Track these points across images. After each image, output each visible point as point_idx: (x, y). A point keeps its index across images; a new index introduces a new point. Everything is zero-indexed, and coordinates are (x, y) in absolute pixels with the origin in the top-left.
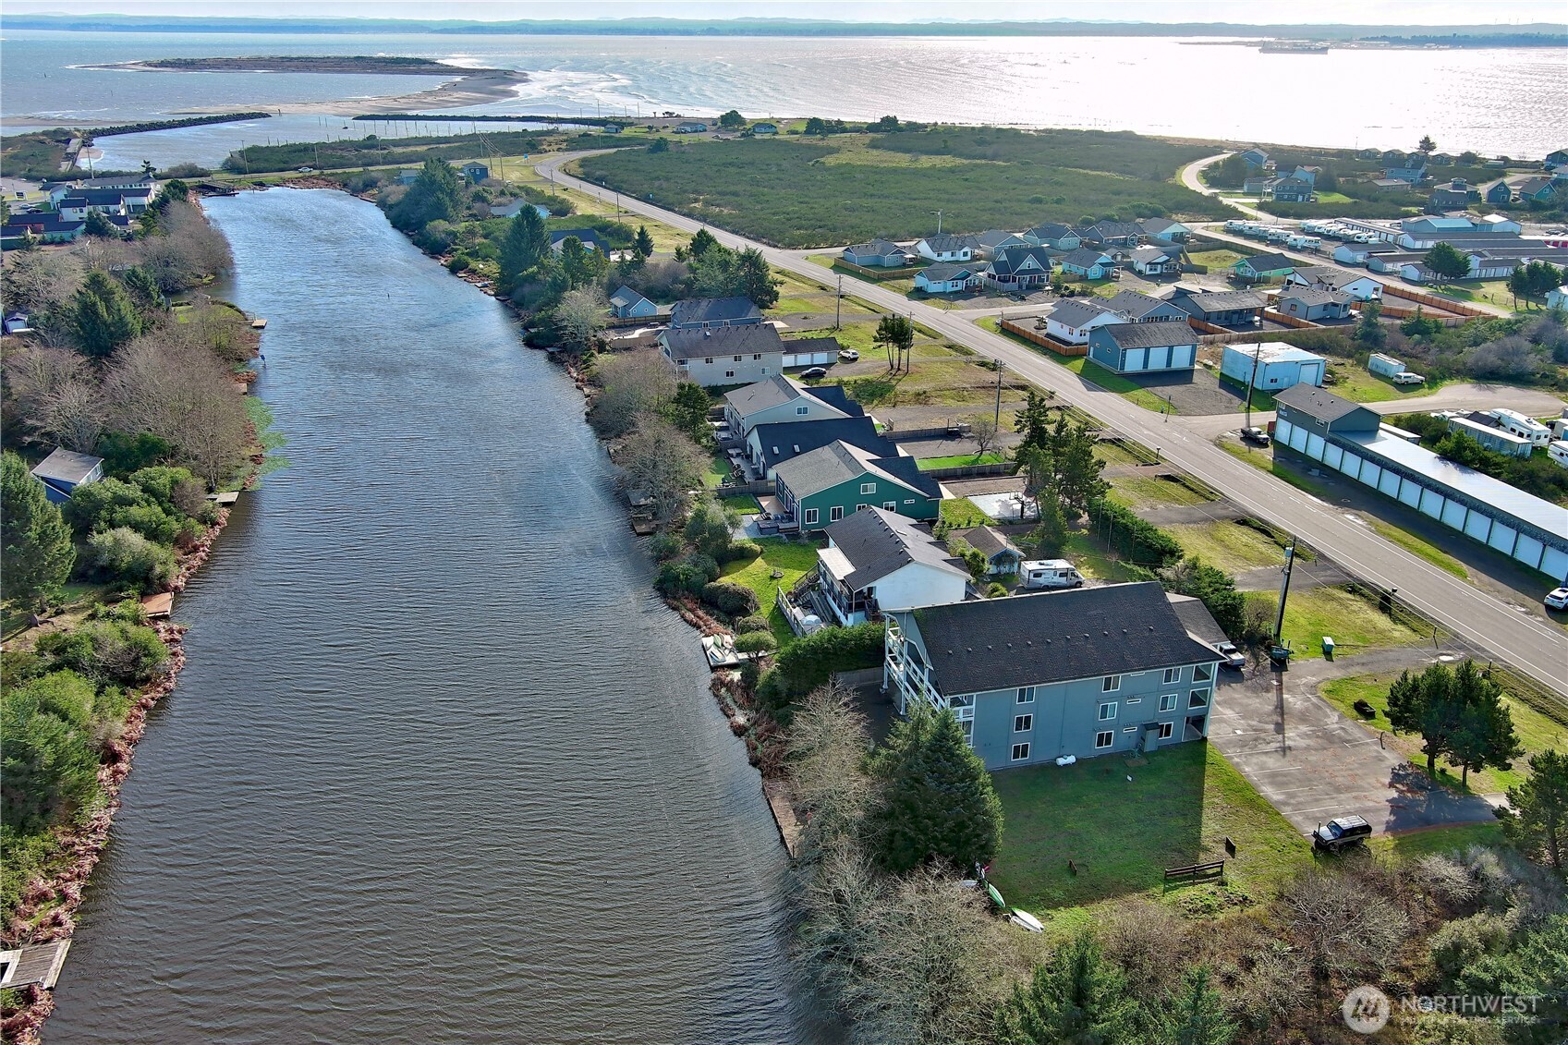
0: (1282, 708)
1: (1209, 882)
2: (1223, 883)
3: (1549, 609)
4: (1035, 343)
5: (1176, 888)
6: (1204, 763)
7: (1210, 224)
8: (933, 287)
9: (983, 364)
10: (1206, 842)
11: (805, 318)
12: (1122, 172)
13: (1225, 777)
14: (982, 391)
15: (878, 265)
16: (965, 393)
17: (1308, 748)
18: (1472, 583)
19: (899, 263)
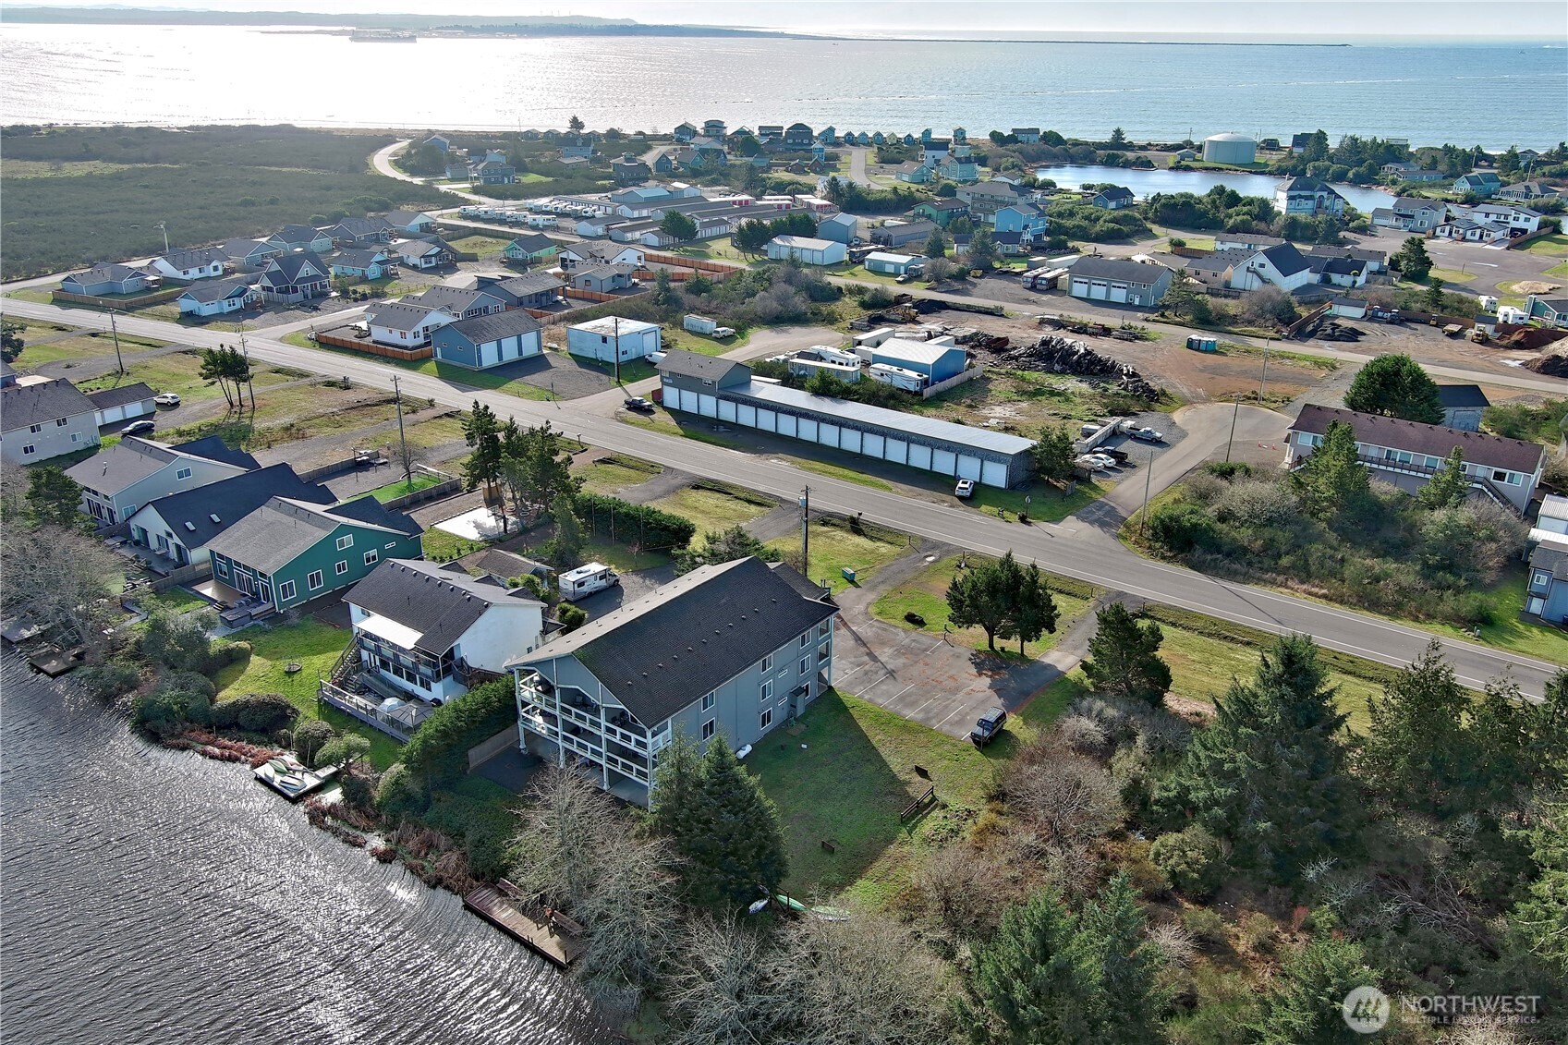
0: (860, 639)
1: (933, 809)
2: (944, 806)
3: (961, 498)
4: (369, 353)
5: (915, 826)
6: (846, 708)
7: (444, 211)
8: (207, 310)
9: (330, 384)
10: (902, 777)
11: (68, 367)
12: (315, 167)
13: (871, 715)
14: (354, 412)
15: (113, 293)
16: (338, 418)
17: (905, 666)
18: (898, 493)
19: (141, 286)
